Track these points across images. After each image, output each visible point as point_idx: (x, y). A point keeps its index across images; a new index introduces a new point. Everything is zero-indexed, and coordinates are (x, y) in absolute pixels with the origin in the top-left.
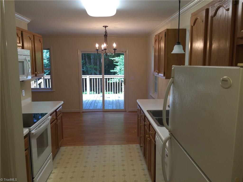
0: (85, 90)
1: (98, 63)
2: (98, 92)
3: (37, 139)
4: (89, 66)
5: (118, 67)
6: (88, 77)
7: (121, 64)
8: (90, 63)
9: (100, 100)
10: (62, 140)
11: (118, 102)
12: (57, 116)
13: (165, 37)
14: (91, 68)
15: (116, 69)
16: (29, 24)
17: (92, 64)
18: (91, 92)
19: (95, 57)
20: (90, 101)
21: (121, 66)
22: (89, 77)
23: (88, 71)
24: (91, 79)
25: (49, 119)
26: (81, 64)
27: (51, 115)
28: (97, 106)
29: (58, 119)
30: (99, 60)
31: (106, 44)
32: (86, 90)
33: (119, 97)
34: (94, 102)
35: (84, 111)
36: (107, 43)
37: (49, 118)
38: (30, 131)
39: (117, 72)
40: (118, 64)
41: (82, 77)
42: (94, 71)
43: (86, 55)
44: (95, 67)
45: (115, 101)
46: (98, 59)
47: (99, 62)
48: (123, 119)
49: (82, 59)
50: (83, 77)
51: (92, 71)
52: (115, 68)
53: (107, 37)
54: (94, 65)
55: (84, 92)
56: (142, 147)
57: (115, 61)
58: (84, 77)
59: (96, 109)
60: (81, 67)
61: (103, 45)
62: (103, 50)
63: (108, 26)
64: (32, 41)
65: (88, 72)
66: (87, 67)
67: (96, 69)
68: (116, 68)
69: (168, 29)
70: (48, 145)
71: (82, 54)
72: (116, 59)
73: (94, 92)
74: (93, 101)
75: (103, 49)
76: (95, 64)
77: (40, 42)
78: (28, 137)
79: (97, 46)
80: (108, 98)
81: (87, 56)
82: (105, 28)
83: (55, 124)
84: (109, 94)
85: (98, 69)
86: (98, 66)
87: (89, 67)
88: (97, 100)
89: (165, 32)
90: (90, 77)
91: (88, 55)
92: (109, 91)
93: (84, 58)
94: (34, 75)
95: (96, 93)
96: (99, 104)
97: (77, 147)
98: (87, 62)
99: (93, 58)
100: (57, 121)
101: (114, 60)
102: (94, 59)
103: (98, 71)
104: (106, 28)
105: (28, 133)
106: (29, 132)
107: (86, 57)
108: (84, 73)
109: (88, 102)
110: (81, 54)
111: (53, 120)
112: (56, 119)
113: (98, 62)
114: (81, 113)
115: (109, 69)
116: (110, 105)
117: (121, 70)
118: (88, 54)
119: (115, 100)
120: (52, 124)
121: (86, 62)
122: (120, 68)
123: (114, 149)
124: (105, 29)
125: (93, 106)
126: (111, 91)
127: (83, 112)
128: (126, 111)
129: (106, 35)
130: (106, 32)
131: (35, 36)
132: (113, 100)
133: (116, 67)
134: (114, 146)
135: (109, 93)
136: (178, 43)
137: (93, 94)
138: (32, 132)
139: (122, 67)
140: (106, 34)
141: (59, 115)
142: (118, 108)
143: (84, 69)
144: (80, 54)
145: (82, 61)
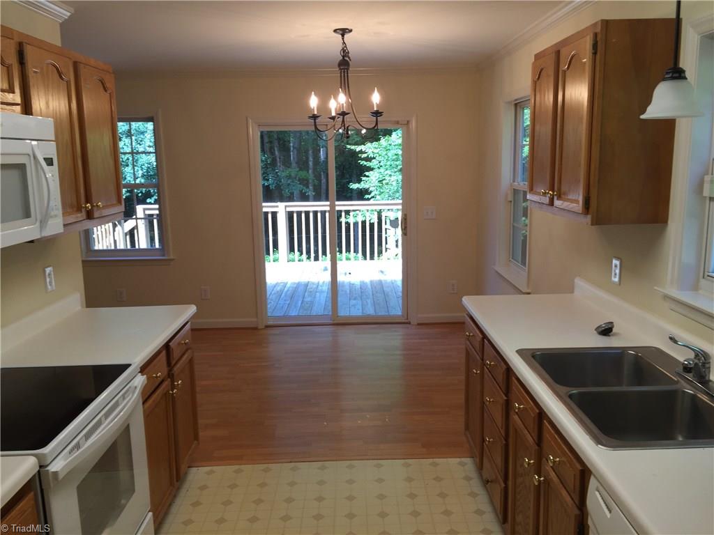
0: (274, 250)
1: (311, 163)
2: (313, 255)
3: (79, 488)
4: (283, 171)
5: (374, 175)
6: (281, 208)
7: (381, 164)
8: (287, 163)
9: (321, 283)
10: (193, 446)
11: (379, 288)
12: (173, 363)
13: (595, 53)
14: (289, 177)
15: (367, 178)
16: (65, 26)
17: (294, 165)
18: (291, 256)
19: (301, 142)
20: (288, 285)
21: (382, 170)
22: (286, 207)
23: (282, 187)
24: (290, 215)
25: (136, 387)
26: (260, 165)
27: (143, 370)
28: (312, 303)
29: (175, 374)
30: (313, 152)
31: (346, 95)
32: (277, 249)
33: (382, 272)
34: (302, 291)
35: (270, 323)
36: (348, 94)
37: (136, 384)
38: (41, 467)
39: (370, 189)
40: (373, 164)
41: (263, 207)
42: (300, 186)
43: (275, 136)
44: (303, 174)
45: (369, 287)
46: (310, 148)
47: (314, 159)
48: (398, 352)
49: (263, 150)
50: (265, 210)
51: (294, 186)
52: (363, 178)
53: (348, 69)
54: (298, 169)
55: (268, 254)
56: (491, 482)
57: (364, 156)
58: (268, 207)
59: (310, 317)
60: (260, 177)
61: (336, 98)
62: (333, 118)
63: (351, 31)
64: (68, 83)
65: (282, 190)
66: (278, 176)
67: (304, 182)
68: (368, 176)
69: (607, 21)
70: (133, 491)
71: (262, 132)
72: (369, 148)
73: (301, 254)
74: (299, 284)
75: (333, 114)
76: (303, 165)
77: (106, 91)
78: (32, 493)
79: (314, 102)
80: (346, 274)
81: (276, 141)
82: (343, 35)
83: (166, 394)
84: (350, 259)
85: (310, 181)
86: (310, 171)
87: (284, 174)
88: (313, 284)
89: (596, 35)
90: (289, 209)
91: (279, 139)
92: (348, 250)
93: (267, 146)
94: (79, 215)
95: (309, 258)
96: (320, 296)
97: (247, 468)
98: (278, 159)
99: (296, 146)
100: (173, 382)
101: (361, 152)
102: (299, 150)
103: (311, 187)
104: (345, 36)
105: (34, 475)
106: (39, 471)
107: (275, 143)
108: (270, 195)
109: (282, 291)
110: (259, 134)
111: (157, 384)
112: (170, 375)
113: (311, 159)
114: (262, 329)
115: (345, 181)
116: (355, 299)
117: (384, 182)
118: (280, 136)
119: (369, 283)
120: (150, 401)
121: (274, 160)
122: (381, 176)
123: (380, 480)
124: (343, 39)
125: (300, 302)
126: (356, 251)
127: (267, 327)
128: (409, 323)
129: (344, 63)
130: (345, 52)
131: (82, 66)
132: (363, 282)
133: (367, 173)
134: (382, 466)
135: (348, 259)
136: (673, 73)
137: (299, 261)
138: (53, 468)
139: (386, 172)
140: (343, 57)
141: (182, 357)
142: (382, 313)
143: (268, 180)
144: (254, 134)
145: (263, 158)
